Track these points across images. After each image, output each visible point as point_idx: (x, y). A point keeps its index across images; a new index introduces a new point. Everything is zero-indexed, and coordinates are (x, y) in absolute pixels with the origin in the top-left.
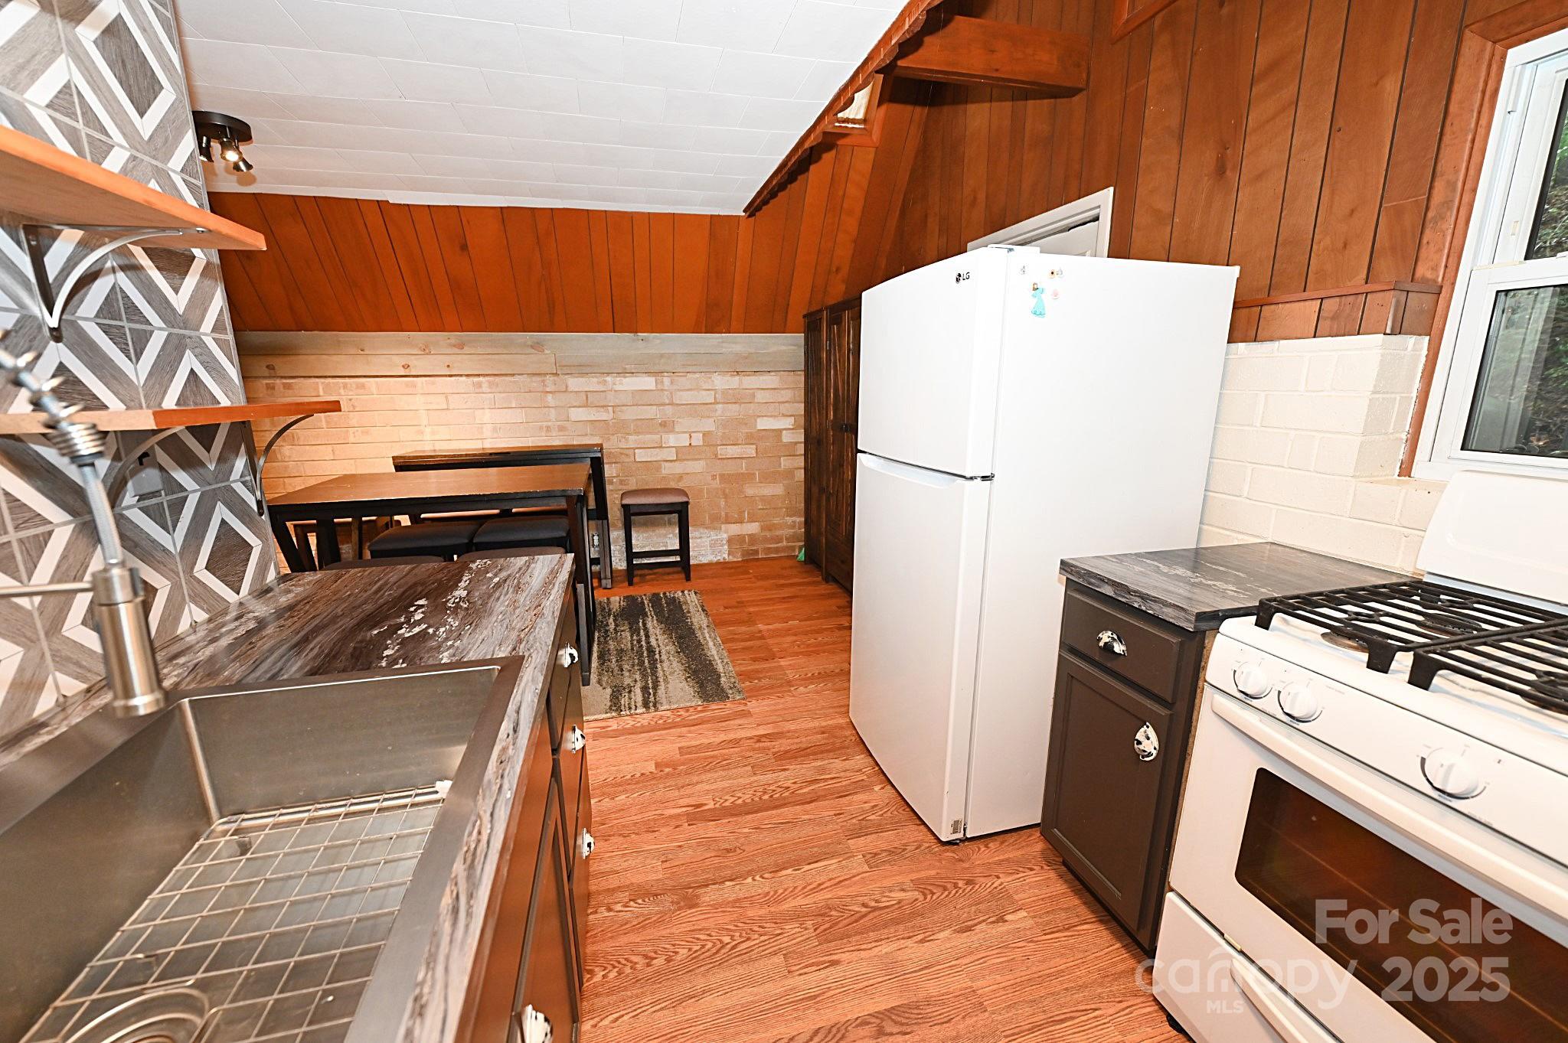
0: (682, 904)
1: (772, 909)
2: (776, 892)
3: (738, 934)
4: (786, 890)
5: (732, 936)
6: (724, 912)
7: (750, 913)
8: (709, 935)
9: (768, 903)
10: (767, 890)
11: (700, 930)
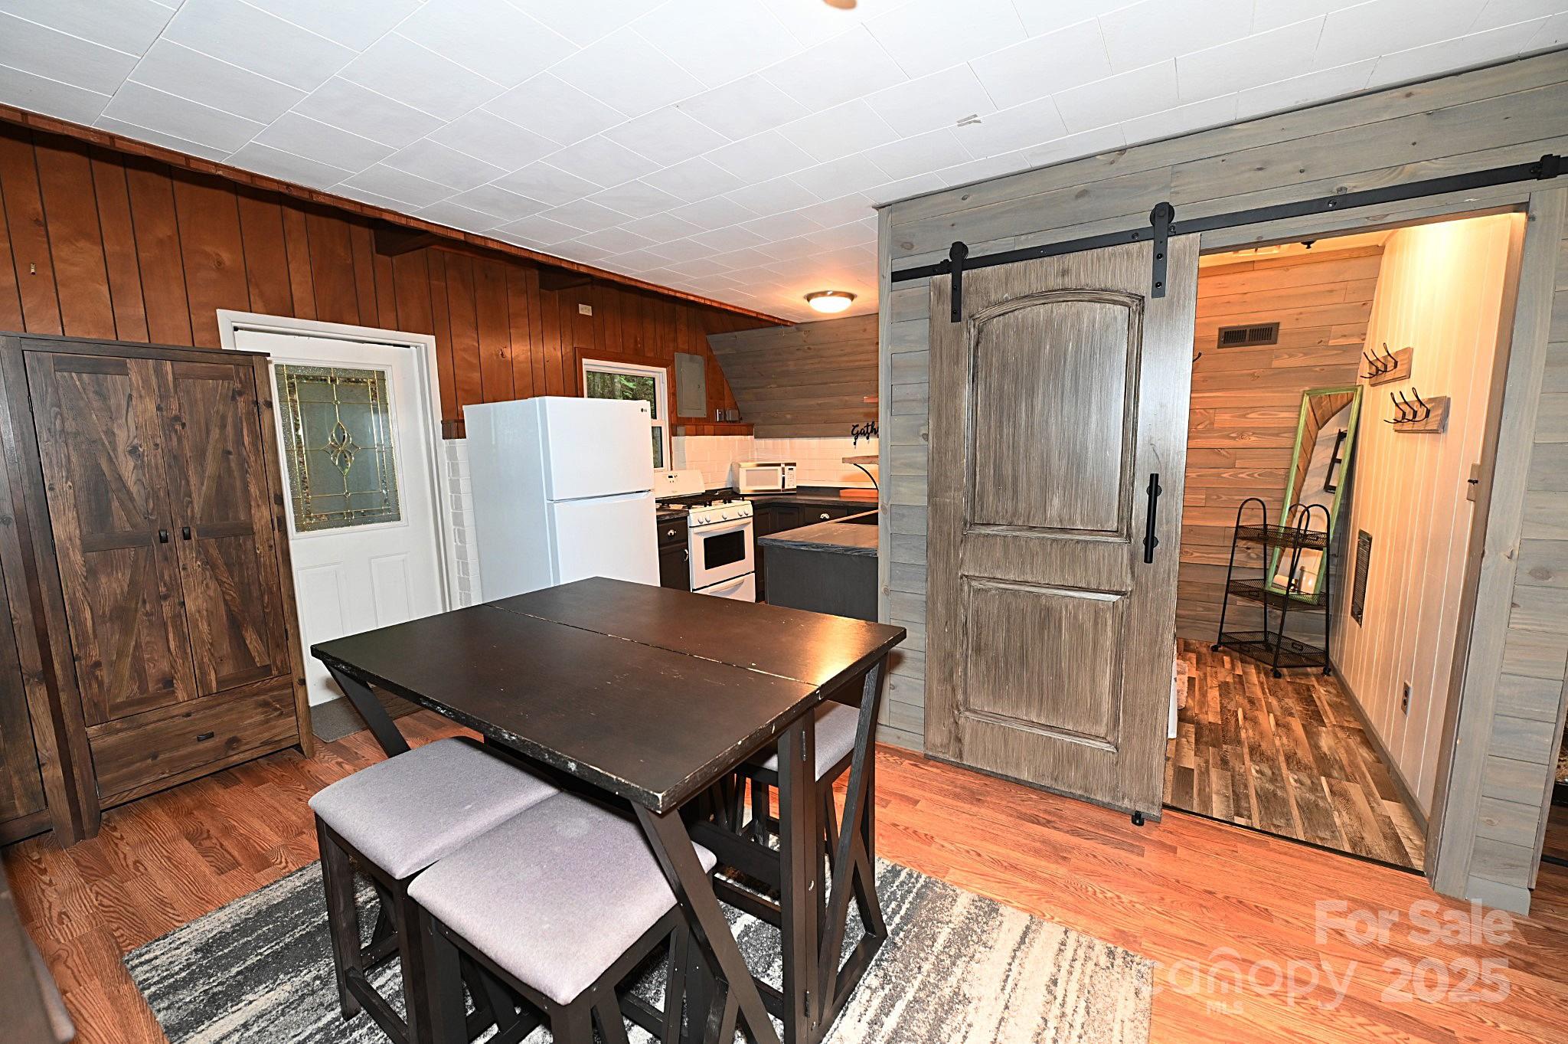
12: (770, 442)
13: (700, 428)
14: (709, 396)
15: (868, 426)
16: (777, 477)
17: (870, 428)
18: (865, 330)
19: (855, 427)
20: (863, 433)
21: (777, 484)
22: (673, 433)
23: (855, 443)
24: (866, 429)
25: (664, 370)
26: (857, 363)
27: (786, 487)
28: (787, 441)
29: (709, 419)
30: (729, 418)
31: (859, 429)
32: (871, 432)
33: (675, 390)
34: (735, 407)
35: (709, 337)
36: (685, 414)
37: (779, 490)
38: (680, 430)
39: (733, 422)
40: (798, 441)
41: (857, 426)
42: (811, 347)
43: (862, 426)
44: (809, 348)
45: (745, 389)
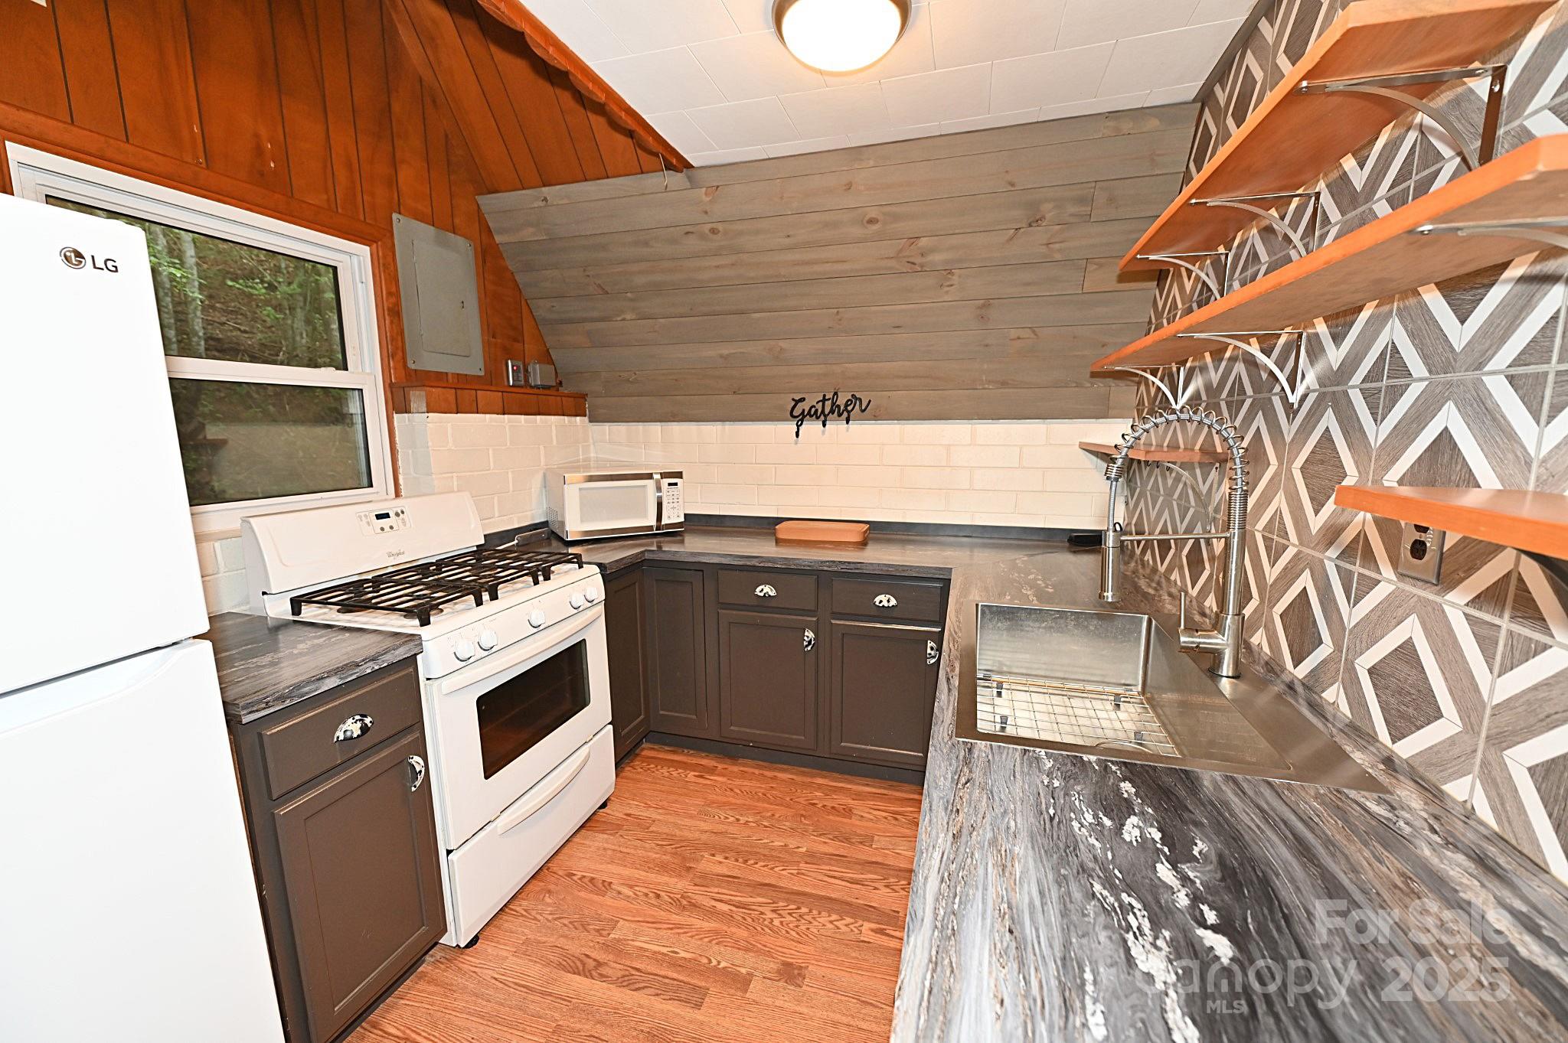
0: (796, 972)
1: (725, 928)
2: (710, 942)
3: (766, 923)
4: (701, 939)
5: (771, 923)
6: (765, 946)
7: (745, 934)
8: (787, 932)
9: (725, 935)
10: (717, 947)
11: (793, 940)
12: (620, 429)
13: (467, 396)
14: (490, 331)
15: (824, 400)
16: (645, 498)
17: (828, 404)
18: (849, 186)
19: (797, 402)
20: (813, 414)
21: (645, 516)
22: (397, 403)
23: (797, 435)
24: (819, 406)
25: (364, 250)
26: (817, 268)
27: (663, 522)
28: (656, 428)
29: (491, 378)
30: (536, 379)
31: (805, 406)
32: (832, 412)
33: (398, 304)
34: (546, 358)
35: (484, 200)
36: (429, 362)
37: (650, 528)
38: (417, 398)
39: (545, 387)
40: (677, 429)
41: (803, 400)
42: (720, 227)
43: (812, 400)
44: (713, 231)
45: (571, 321)
